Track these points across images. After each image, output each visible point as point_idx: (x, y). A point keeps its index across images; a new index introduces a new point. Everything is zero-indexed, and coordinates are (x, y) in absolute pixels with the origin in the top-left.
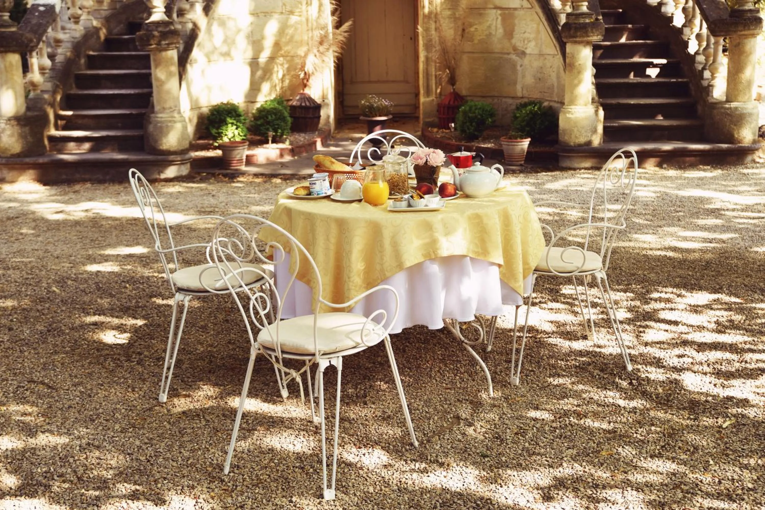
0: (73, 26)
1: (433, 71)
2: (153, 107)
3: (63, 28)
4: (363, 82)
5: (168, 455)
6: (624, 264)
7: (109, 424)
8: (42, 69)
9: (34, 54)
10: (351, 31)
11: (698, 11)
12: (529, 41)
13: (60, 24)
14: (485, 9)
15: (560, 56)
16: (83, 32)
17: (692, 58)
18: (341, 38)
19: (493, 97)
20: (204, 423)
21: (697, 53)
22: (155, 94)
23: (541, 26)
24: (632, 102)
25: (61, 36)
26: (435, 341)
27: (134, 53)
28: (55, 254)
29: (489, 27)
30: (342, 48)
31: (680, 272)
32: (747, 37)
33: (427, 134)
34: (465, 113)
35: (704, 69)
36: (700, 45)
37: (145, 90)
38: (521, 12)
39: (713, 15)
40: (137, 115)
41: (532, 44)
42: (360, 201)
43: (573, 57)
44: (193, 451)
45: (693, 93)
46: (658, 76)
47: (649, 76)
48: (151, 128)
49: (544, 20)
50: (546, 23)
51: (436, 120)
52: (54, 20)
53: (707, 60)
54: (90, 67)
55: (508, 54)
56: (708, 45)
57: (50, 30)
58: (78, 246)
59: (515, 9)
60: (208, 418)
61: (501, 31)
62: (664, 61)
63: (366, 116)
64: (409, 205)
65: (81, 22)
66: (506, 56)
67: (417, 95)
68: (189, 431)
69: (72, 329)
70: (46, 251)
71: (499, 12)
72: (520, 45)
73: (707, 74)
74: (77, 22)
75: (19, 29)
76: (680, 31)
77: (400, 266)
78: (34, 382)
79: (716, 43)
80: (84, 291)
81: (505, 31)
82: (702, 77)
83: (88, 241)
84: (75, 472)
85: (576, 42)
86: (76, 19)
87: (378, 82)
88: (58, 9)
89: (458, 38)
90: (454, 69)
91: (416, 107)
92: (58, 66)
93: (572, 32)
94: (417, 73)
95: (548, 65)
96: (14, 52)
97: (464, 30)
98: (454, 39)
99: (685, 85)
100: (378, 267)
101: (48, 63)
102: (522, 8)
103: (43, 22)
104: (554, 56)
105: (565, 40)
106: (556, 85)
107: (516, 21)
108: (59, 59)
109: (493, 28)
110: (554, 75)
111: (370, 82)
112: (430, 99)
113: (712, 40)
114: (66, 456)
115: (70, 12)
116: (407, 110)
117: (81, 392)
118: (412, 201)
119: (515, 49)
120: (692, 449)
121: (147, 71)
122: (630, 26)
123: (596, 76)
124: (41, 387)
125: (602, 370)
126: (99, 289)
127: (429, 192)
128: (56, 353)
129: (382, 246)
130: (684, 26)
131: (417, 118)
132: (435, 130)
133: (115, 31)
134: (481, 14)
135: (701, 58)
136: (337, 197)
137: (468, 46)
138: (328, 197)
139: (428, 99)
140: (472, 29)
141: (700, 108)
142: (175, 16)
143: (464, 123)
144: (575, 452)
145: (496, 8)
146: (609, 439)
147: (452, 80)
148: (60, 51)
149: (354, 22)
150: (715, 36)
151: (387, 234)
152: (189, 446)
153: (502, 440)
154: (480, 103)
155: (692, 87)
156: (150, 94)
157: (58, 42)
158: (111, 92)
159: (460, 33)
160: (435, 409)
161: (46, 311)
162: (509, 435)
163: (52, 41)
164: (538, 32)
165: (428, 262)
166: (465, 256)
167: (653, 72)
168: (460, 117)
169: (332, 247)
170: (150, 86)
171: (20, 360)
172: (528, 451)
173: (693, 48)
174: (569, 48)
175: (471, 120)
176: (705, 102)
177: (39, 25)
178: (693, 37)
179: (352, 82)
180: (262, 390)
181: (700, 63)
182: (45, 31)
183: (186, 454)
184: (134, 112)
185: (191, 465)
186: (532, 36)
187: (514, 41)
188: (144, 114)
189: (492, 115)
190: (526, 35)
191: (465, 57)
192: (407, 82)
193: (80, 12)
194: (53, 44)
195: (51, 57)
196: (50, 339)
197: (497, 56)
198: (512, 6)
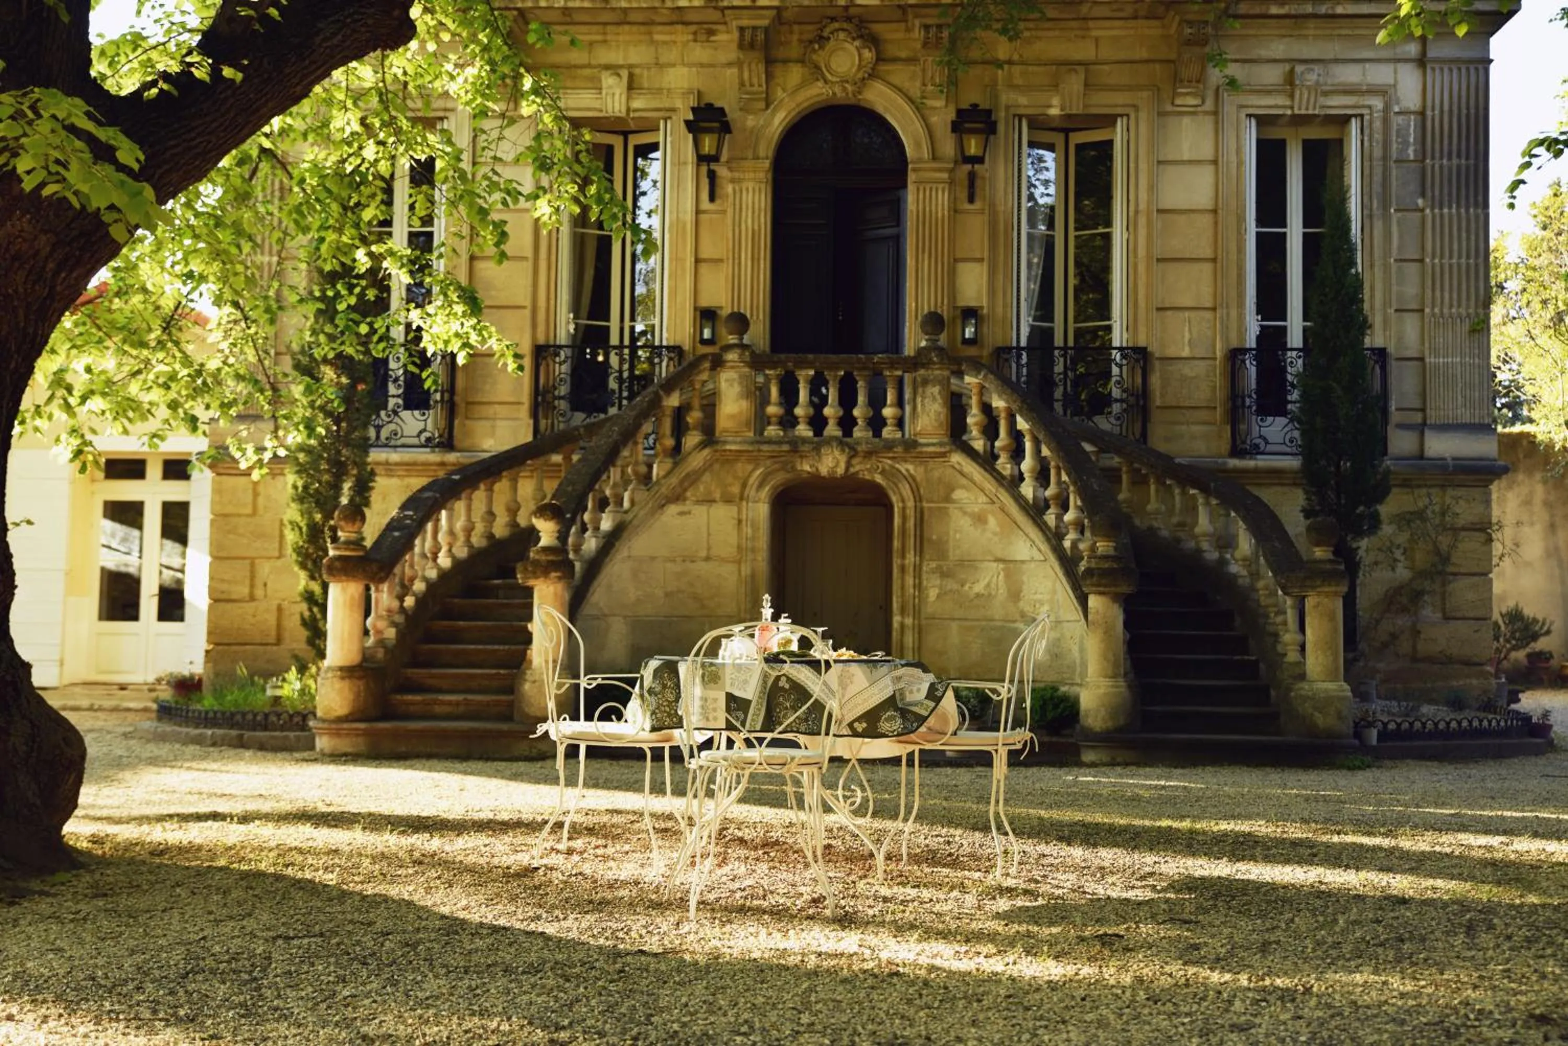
12: (1042, 604)
14: (982, 561)
15: (1080, 615)
23: (1058, 584)
29: (988, 585)
38: (1033, 565)
41: (1046, 608)
43: (1097, 613)
50: (1064, 579)
55: (1012, 620)
59: (1023, 562)
61: (1003, 590)
66: (1007, 623)
71: (1001, 566)
72: (1028, 609)
81: (1009, 590)
85: (1099, 593)
93: (1095, 579)
95: (1068, 635)
102: (1032, 560)
104: (1076, 622)
105: (1085, 589)
106: (1078, 661)
107: (1025, 578)
109: (993, 586)
110: (1075, 649)
119: (1023, 615)
133: (482, 574)
134: (976, 568)
145: (998, 560)
164: (1054, 592)
174: (1092, 601)
186: (1046, 597)
187: (1021, 604)
190: (1039, 596)
197: (999, 624)
198: (1019, 558)
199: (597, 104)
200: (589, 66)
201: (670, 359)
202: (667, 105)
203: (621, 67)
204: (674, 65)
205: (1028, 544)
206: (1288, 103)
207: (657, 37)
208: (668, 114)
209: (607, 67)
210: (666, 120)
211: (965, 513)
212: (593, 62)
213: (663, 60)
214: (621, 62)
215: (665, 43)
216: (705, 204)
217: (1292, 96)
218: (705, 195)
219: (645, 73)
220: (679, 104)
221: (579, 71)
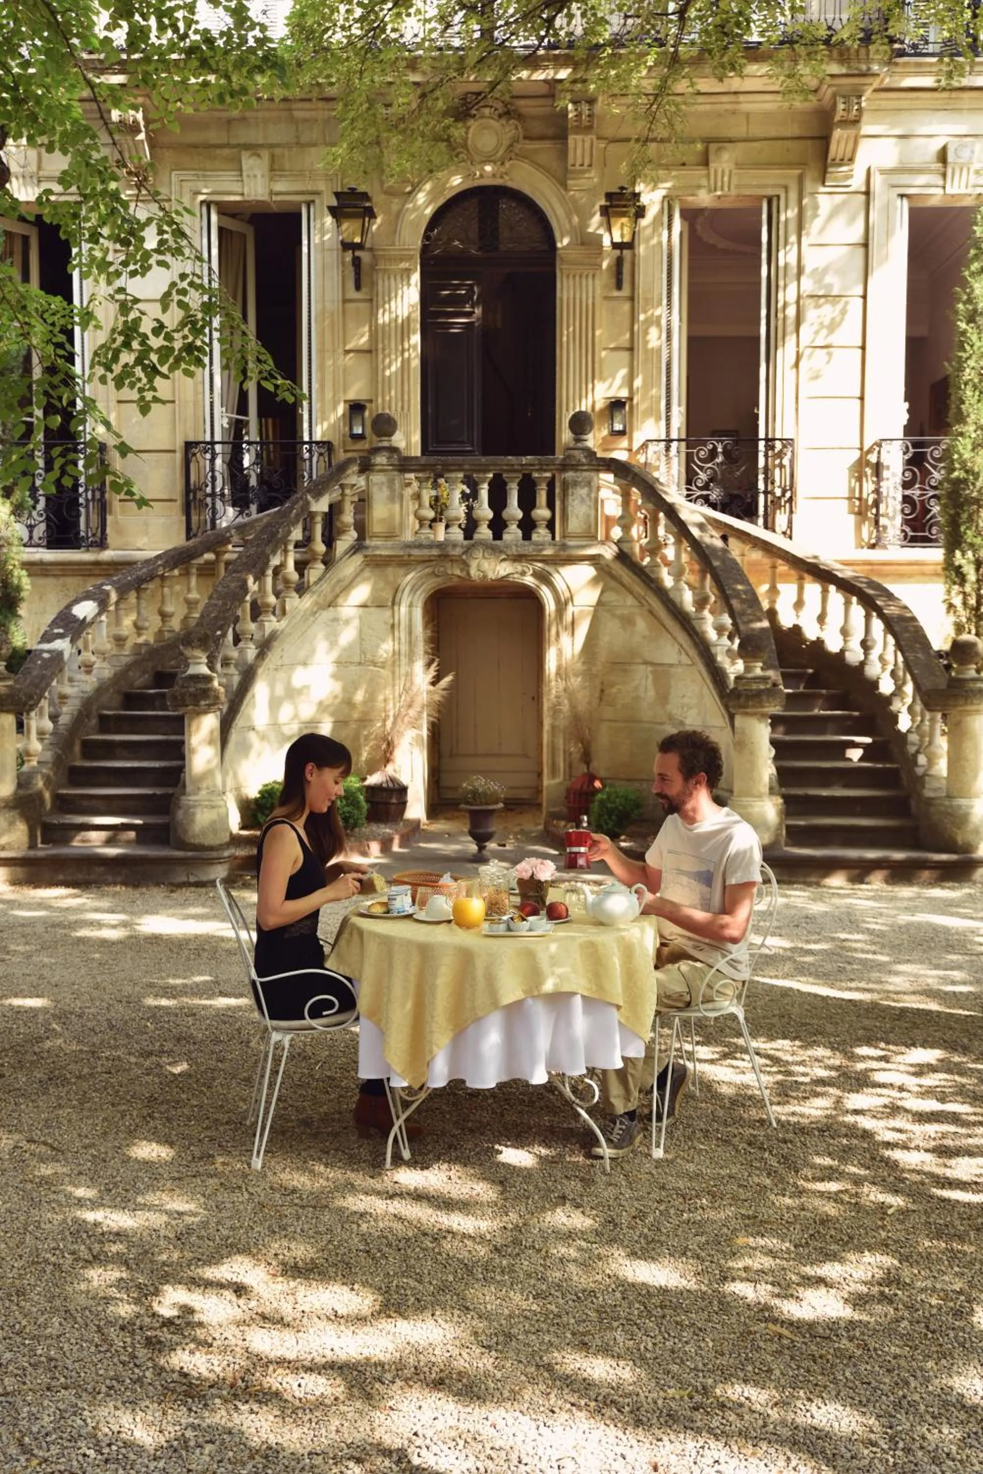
0: (84, 677)
1: (560, 742)
2: (184, 786)
3: (71, 680)
4: (467, 755)
5: (203, 1233)
6: (796, 1011)
7: (129, 1195)
8: (41, 733)
9: (33, 714)
10: (449, 688)
11: (909, 677)
12: (690, 708)
13: (67, 674)
14: (631, 664)
15: (729, 729)
16: (96, 685)
17: (902, 738)
18: (437, 698)
19: (641, 780)
20: (246, 1196)
21: (909, 731)
22: (187, 769)
23: (705, 691)
24: (824, 793)
25: (67, 690)
26: (542, 1103)
27: (161, 713)
28: (53, 981)
29: (637, 688)
30: (439, 712)
31: (867, 1022)
32: (969, 713)
33: (551, 828)
34: (601, 802)
35: (918, 752)
36: (913, 720)
37: (175, 763)
38: (680, 670)
39: (927, 684)
40: (162, 796)
41: (693, 712)
42: (449, 922)
43: (743, 733)
44: (232, 1228)
45: (905, 783)
46: (861, 759)
47: (850, 760)
48: (180, 814)
49: (708, 681)
50: (711, 686)
51: (565, 810)
52: (61, 670)
53: (921, 741)
54: (103, 731)
55: (662, 724)
56: (922, 721)
57: (54, 683)
58: (83, 971)
59: (671, 665)
60: (251, 1190)
61: (651, 693)
62: (868, 740)
63: (467, 803)
64: (509, 929)
65: (94, 672)
66: (659, 727)
67: (540, 775)
68: (229, 1205)
69: (79, 1077)
70: (41, 977)
71: (650, 668)
72: (677, 713)
73: (922, 759)
74: (88, 672)
75: (16, 681)
76: (887, 701)
77: (495, 1004)
78: (34, 1142)
79: (932, 720)
80: (92, 1030)
81: (657, 693)
82: (915, 763)
83: (95, 965)
84: (90, 1249)
85: (747, 714)
86: (88, 668)
87: (488, 755)
88: (66, 656)
89: (596, 701)
90: (589, 743)
91: (538, 790)
92: (62, 729)
93: (742, 700)
94: (541, 745)
96: (8, 712)
97: (602, 691)
98: (589, 703)
99: (895, 773)
100: (468, 1004)
101: (49, 725)
102: (680, 664)
103: (48, 673)
104: (722, 729)
105: (732, 711)
107: (673, 682)
108: (64, 719)
109: (642, 689)
111: (476, 755)
112: (557, 780)
113: (928, 716)
114: (78, 1231)
115: (80, 658)
116: (525, 794)
117: (94, 1156)
118: (512, 924)
119: (671, 718)
120: (846, 1239)
121: (179, 737)
122: (824, 691)
123: (776, 758)
124: (43, 1148)
125: (750, 1144)
126: (112, 1027)
127: (535, 913)
128: (60, 1106)
129: (474, 978)
130: (893, 694)
131: (539, 805)
132: (562, 823)
133: (138, 683)
134: (625, 671)
135: (913, 738)
136: (421, 916)
137: (608, 713)
138: (409, 917)
139: (553, 782)
140: (614, 690)
141: (913, 804)
142: (218, 666)
143: (600, 816)
144: (703, 1239)
145: (646, 663)
146: (746, 1226)
147: (586, 757)
148: (65, 709)
149: (456, 676)
150: (929, 710)
151: (480, 966)
152: (229, 1223)
153: (616, 1225)
154: (622, 788)
155: (904, 775)
156: (181, 769)
157: (63, 697)
158: (129, 764)
159: (597, 694)
160: (536, 1187)
161: (45, 1055)
162: (625, 1219)
163: (56, 697)
164: (701, 696)
165: (530, 1001)
166: (574, 994)
167: (855, 754)
168: (595, 807)
169: (412, 979)
170: (183, 758)
171: (15, 1115)
172: (646, 1237)
173: (904, 723)
174: (739, 720)
175: (610, 812)
176: (920, 795)
177: (43, 677)
178: (904, 709)
179: (451, 755)
180: (320, 1159)
181: (913, 744)
182: (48, 685)
183: (225, 1232)
184: (158, 791)
185: (231, 1245)
186: (693, 702)
187: (669, 707)
188: (172, 795)
189: (638, 806)
190: (686, 700)
191: (604, 727)
192: (526, 756)
193: (93, 658)
194: (57, 701)
195: (54, 718)
196: (51, 1090)
197: (647, 726)
198: (666, 661)
199: (236, 187)
200: (228, 145)
201: (321, 454)
202: (310, 188)
203: (261, 146)
204: (315, 145)
205: (677, 647)
206: (941, 183)
207: (297, 114)
208: (309, 198)
209: (248, 147)
210: (309, 204)
211: (614, 615)
212: (233, 141)
213: (304, 139)
214: (260, 142)
215: (306, 120)
216: (352, 294)
217: (944, 175)
218: (351, 284)
219: (286, 152)
220: (321, 186)
221: (218, 152)
